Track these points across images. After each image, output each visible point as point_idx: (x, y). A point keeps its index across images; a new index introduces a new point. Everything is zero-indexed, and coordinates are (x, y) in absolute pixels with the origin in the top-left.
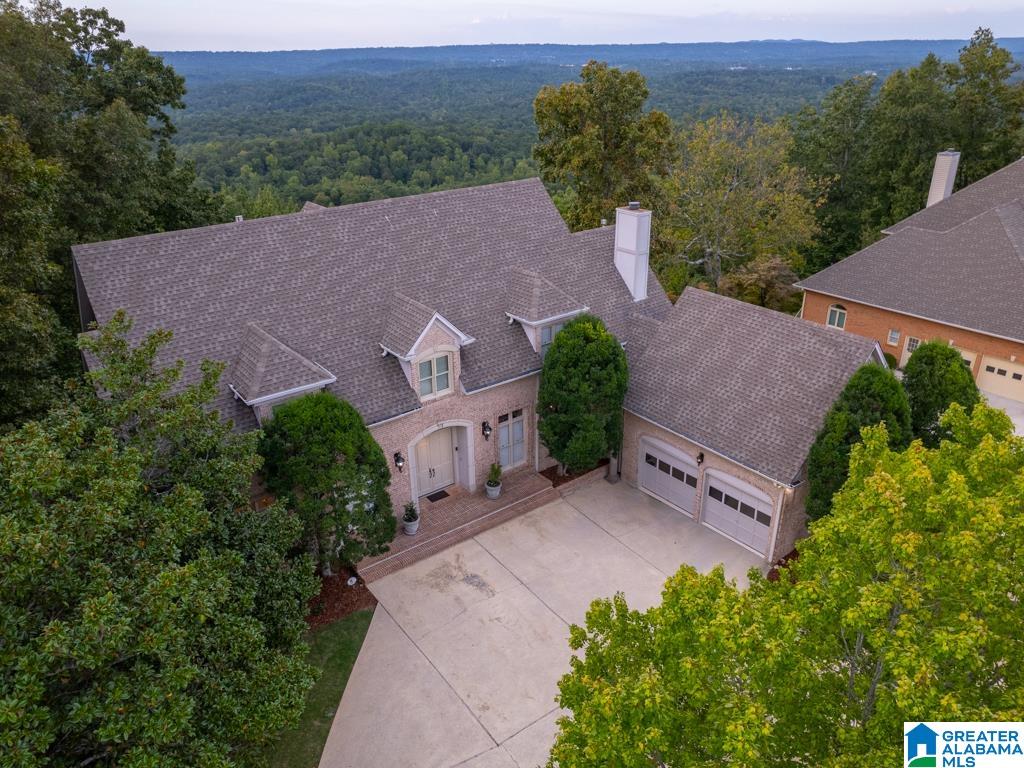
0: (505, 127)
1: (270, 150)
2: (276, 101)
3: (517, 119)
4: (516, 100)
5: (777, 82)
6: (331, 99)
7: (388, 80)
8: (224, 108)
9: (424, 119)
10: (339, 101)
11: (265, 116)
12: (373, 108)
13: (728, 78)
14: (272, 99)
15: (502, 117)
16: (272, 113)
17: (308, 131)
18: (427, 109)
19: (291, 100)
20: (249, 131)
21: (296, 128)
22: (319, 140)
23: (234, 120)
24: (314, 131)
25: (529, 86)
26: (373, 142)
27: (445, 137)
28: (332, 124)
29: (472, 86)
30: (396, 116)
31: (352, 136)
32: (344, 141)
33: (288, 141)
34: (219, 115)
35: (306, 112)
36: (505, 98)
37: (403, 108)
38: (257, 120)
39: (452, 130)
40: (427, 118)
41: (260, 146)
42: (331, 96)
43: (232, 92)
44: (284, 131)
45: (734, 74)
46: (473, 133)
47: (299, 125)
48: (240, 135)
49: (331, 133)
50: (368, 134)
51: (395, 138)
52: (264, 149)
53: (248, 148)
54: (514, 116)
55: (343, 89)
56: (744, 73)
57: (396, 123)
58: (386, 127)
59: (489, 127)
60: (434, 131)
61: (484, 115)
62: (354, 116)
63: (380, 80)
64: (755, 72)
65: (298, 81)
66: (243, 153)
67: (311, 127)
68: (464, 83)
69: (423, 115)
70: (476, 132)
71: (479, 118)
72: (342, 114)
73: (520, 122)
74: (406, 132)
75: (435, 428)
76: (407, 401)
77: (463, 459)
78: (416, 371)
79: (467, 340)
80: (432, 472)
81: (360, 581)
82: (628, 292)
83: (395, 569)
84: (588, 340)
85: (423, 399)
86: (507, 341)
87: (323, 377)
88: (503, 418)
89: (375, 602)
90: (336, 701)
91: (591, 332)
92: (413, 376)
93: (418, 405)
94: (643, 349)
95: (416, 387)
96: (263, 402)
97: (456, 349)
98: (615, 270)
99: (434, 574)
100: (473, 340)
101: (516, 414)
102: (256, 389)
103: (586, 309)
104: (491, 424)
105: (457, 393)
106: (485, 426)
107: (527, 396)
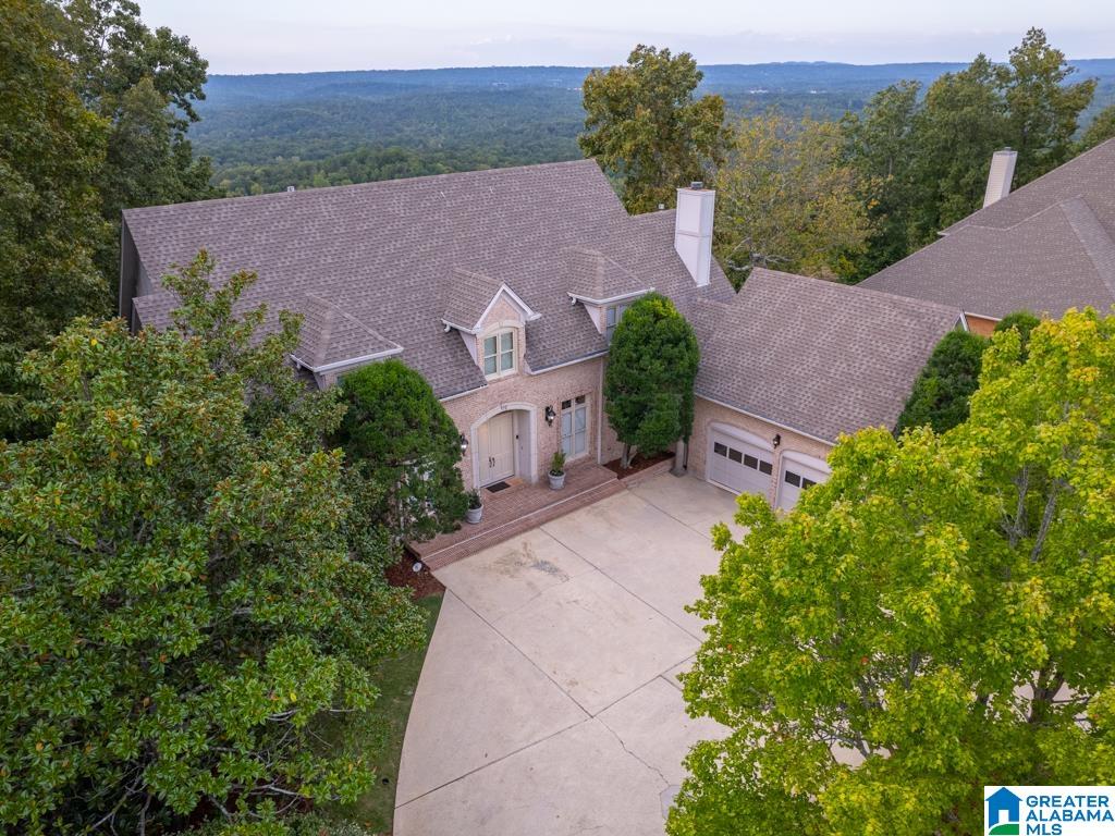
0: (509, 155)
1: (255, 179)
2: (260, 128)
3: (522, 146)
4: (520, 127)
5: (801, 105)
6: (320, 126)
7: (382, 105)
8: (203, 135)
9: (421, 146)
10: (329, 127)
11: (248, 144)
12: (366, 134)
13: (748, 102)
14: (255, 126)
15: (506, 144)
16: (256, 141)
17: (296, 159)
18: (424, 135)
19: (276, 127)
20: (232, 159)
21: (282, 156)
22: (308, 169)
23: (215, 148)
24: (302, 160)
25: (535, 111)
26: (368, 169)
27: (444, 165)
28: (321, 151)
29: (472, 111)
30: (391, 143)
31: (344, 163)
32: (335, 169)
33: (275, 169)
34: (198, 143)
35: (293, 139)
36: (509, 124)
37: (398, 135)
38: (240, 147)
39: (452, 157)
40: (425, 146)
41: (245, 174)
42: (319, 122)
43: (212, 118)
44: (270, 160)
45: (756, 97)
46: (476, 161)
47: (285, 153)
48: (221, 163)
49: (321, 161)
50: (362, 161)
51: (390, 166)
52: (248, 178)
53: (231, 177)
54: (520, 142)
55: (333, 114)
56: (765, 97)
57: (392, 150)
58: (381, 154)
59: (493, 154)
60: (433, 158)
61: (486, 142)
62: (345, 143)
63: (374, 104)
64: (777, 96)
65: (282, 106)
66: (225, 181)
67: (299, 155)
68: (465, 108)
69: (421, 141)
70: (479, 158)
71: (481, 145)
72: (332, 142)
73: (526, 150)
74: (402, 159)
75: (498, 410)
76: (471, 377)
77: (525, 448)
78: (481, 347)
79: (533, 316)
80: (492, 461)
81: (425, 568)
82: (690, 277)
83: (460, 557)
84: (658, 317)
85: (489, 378)
86: (571, 322)
87: (389, 347)
88: (566, 404)
89: (443, 588)
90: (414, 680)
91: (661, 309)
92: (477, 351)
93: (483, 383)
94: (710, 334)
95: (481, 365)
96: (328, 369)
97: (521, 325)
98: (677, 254)
99: (502, 561)
100: (538, 315)
101: (580, 400)
102: (322, 356)
103: (652, 289)
104: (555, 409)
105: (521, 373)
106: (548, 411)
107: (591, 381)
